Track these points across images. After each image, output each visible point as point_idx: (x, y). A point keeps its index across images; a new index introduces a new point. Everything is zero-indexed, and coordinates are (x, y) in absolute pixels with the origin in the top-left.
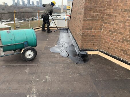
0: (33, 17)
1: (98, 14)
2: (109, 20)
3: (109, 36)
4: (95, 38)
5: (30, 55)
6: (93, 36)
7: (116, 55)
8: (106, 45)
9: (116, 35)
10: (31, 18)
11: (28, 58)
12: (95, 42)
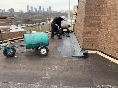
0: (44, 22)
1: (95, 22)
2: (104, 26)
3: (105, 38)
4: (94, 40)
5: (44, 52)
6: (92, 38)
7: (110, 54)
8: (102, 46)
9: (110, 38)
10: (42, 23)
11: (42, 54)
12: (94, 43)
